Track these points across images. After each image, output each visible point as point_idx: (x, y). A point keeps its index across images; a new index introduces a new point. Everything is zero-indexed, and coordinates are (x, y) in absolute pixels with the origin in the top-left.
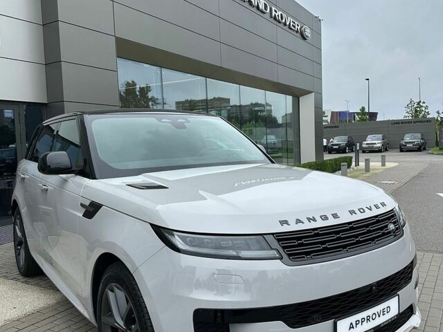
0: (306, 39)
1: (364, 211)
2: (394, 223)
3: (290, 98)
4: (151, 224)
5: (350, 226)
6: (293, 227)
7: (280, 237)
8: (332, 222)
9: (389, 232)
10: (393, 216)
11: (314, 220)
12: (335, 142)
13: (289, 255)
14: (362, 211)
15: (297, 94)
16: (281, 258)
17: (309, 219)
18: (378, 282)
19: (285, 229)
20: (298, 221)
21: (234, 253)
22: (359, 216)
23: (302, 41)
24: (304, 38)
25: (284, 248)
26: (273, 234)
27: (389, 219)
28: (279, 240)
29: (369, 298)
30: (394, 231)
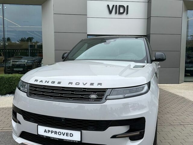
1: (79, 84)
5: (63, 89)
8: (55, 85)
11: (48, 82)
16: (27, 93)
18: (66, 119)
20: (41, 81)
22: (73, 86)
29: (59, 124)
30: (93, 99)
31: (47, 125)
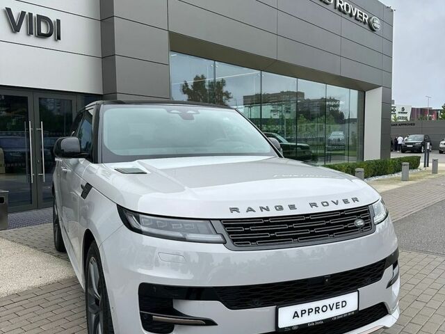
0: (374, 31)
1: (328, 205)
2: (364, 219)
3: (355, 93)
4: (118, 205)
5: (307, 218)
6: (243, 214)
7: (227, 223)
8: (287, 212)
9: (356, 227)
10: (366, 212)
11: (267, 209)
12: (410, 141)
13: (234, 241)
14: (325, 204)
15: (362, 89)
16: (225, 243)
17: (262, 208)
18: (332, 275)
19: (235, 215)
20: (250, 210)
21: (180, 235)
22: (321, 209)
23: (370, 33)
24: (372, 29)
25: (229, 233)
26: (220, 220)
27: (358, 214)
28: (225, 226)
29: (320, 290)
30: (361, 227)
31: (297, 300)
